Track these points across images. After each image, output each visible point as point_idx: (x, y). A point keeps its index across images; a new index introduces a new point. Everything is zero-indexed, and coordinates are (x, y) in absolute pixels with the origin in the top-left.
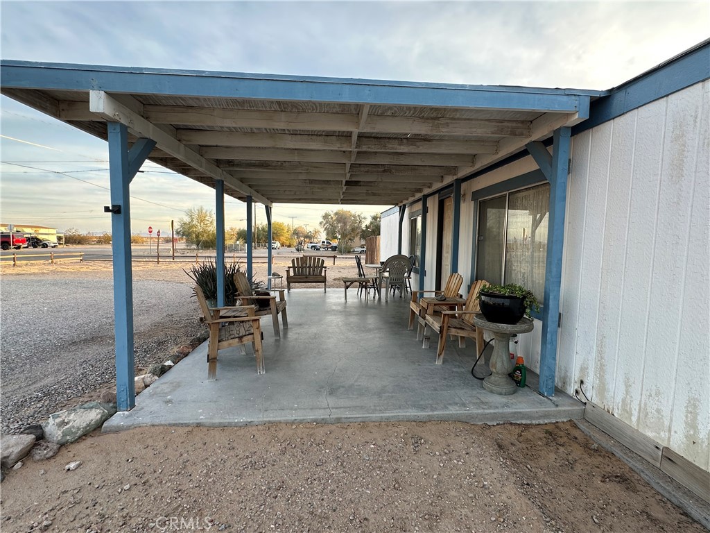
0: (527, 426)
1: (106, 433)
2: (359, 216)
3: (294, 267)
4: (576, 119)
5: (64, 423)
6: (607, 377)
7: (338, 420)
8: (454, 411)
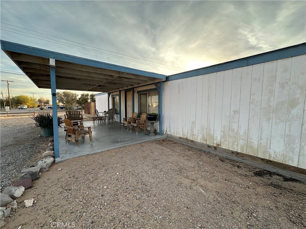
0: (159, 140)
1: (57, 163)
2: (75, 94)
3: (67, 115)
4: (164, 80)
5: (45, 162)
6: (171, 128)
7: (124, 146)
8: (146, 140)
